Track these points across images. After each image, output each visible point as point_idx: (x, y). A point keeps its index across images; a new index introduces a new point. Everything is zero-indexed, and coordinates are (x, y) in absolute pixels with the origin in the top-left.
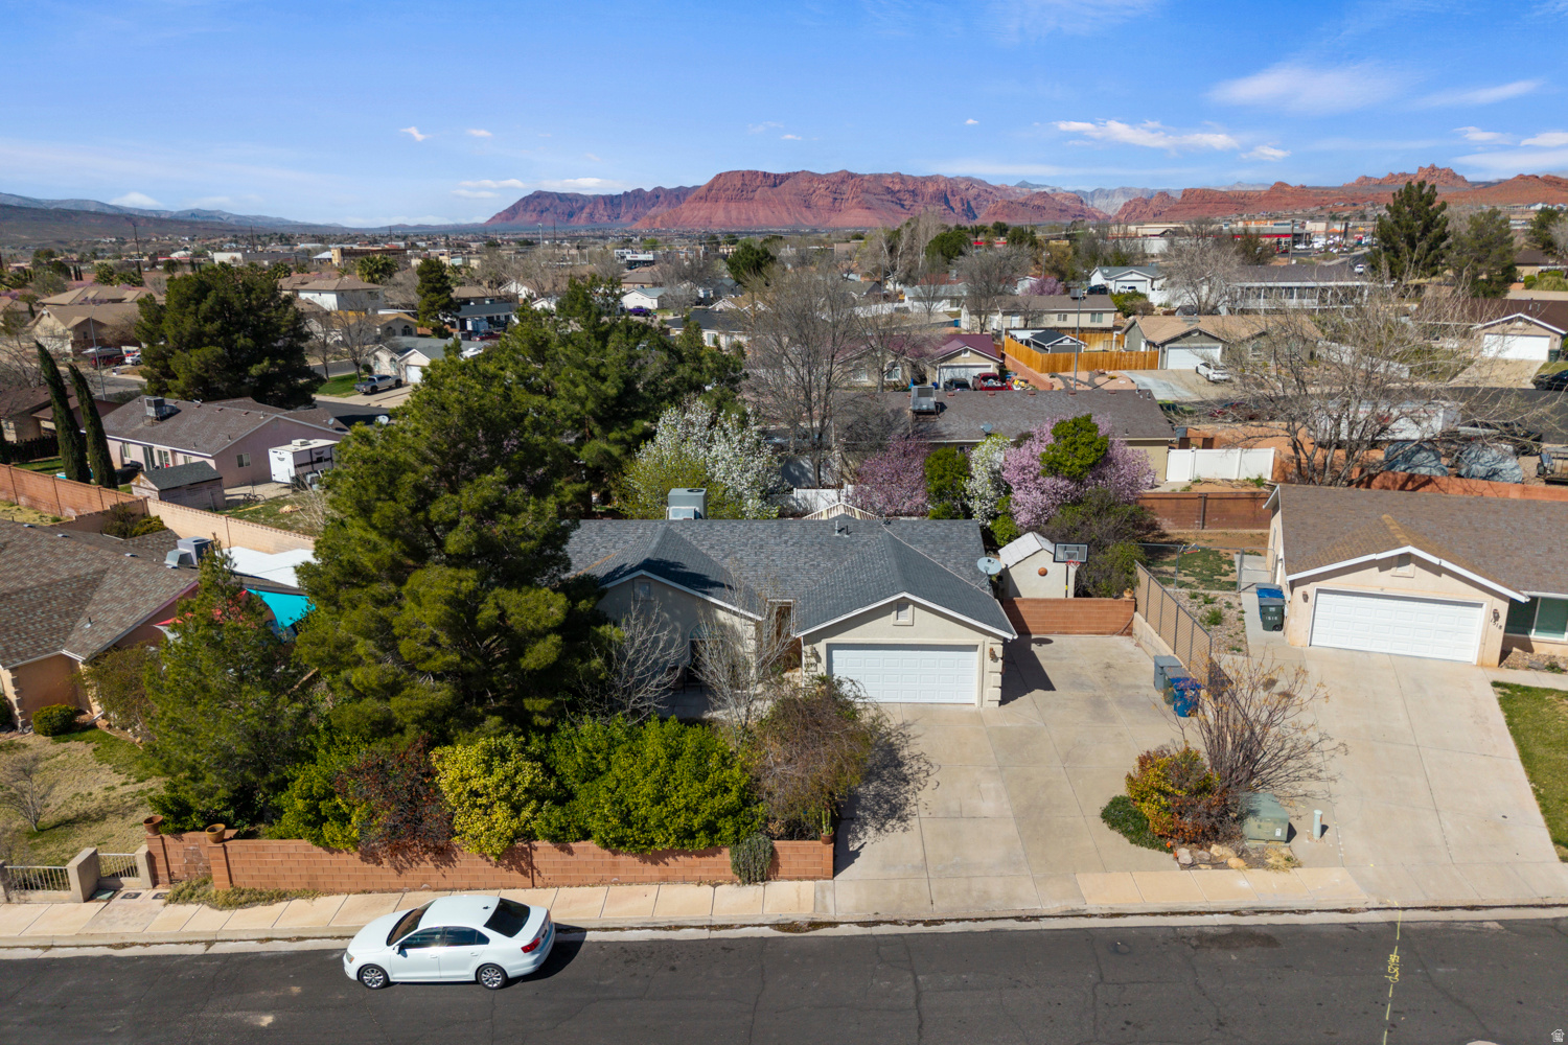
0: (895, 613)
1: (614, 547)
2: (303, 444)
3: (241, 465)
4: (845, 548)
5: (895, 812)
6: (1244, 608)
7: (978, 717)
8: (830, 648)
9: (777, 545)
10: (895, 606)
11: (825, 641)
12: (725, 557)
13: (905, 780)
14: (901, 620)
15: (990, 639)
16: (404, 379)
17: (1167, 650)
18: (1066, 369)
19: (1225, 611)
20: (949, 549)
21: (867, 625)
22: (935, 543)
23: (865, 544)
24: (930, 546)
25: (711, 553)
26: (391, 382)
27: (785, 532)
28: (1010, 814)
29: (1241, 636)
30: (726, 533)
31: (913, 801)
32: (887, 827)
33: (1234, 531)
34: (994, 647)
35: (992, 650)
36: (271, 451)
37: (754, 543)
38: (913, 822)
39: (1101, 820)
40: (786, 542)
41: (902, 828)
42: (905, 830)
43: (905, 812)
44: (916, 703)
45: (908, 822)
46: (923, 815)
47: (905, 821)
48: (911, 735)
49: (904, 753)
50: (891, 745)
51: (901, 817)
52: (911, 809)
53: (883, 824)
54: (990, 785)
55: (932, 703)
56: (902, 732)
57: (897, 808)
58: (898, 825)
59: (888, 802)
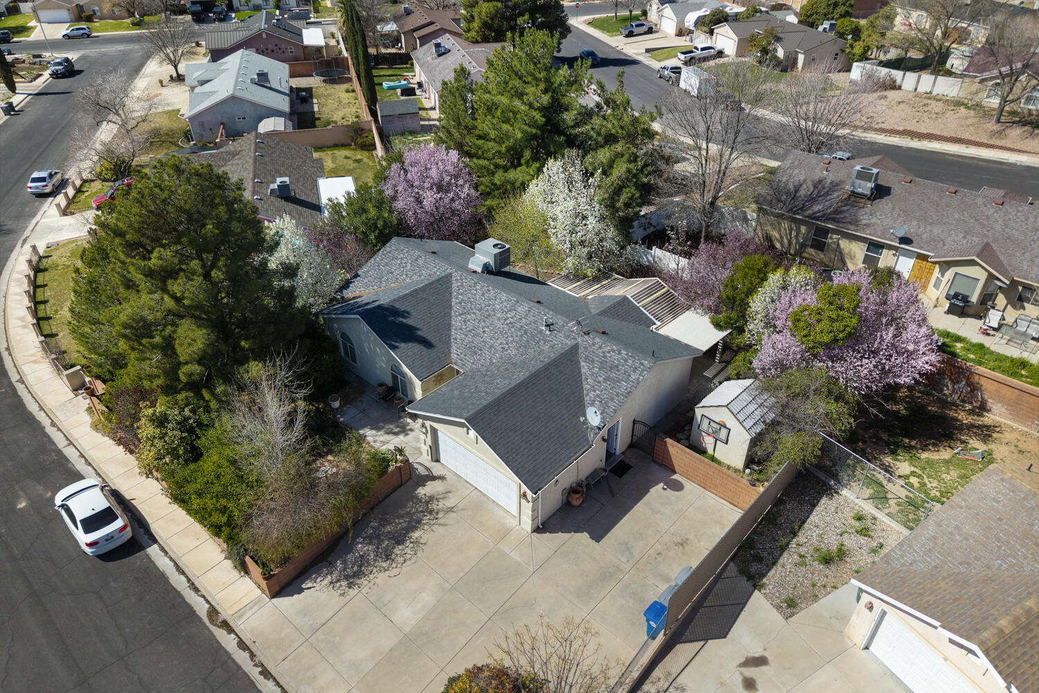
1: (411, 277)
4: (537, 343)
5: (354, 577)
7: (505, 532)
11: (429, 423)
12: (460, 315)
13: (388, 557)
14: (470, 436)
16: (656, 27)
22: (601, 368)
23: (552, 346)
24: (595, 370)
25: (456, 307)
26: (646, 29)
27: (515, 310)
28: (407, 630)
35: (525, 493)
40: (506, 320)
41: (342, 592)
42: (342, 595)
43: (358, 581)
44: (484, 495)
45: (351, 590)
46: (364, 591)
47: (350, 587)
48: (442, 521)
49: (416, 535)
50: (419, 522)
51: (352, 583)
52: (363, 581)
53: (338, 581)
54: (428, 598)
55: (494, 501)
56: (440, 515)
57: (358, 574)
58: (344, 588)
59: (360, 566)
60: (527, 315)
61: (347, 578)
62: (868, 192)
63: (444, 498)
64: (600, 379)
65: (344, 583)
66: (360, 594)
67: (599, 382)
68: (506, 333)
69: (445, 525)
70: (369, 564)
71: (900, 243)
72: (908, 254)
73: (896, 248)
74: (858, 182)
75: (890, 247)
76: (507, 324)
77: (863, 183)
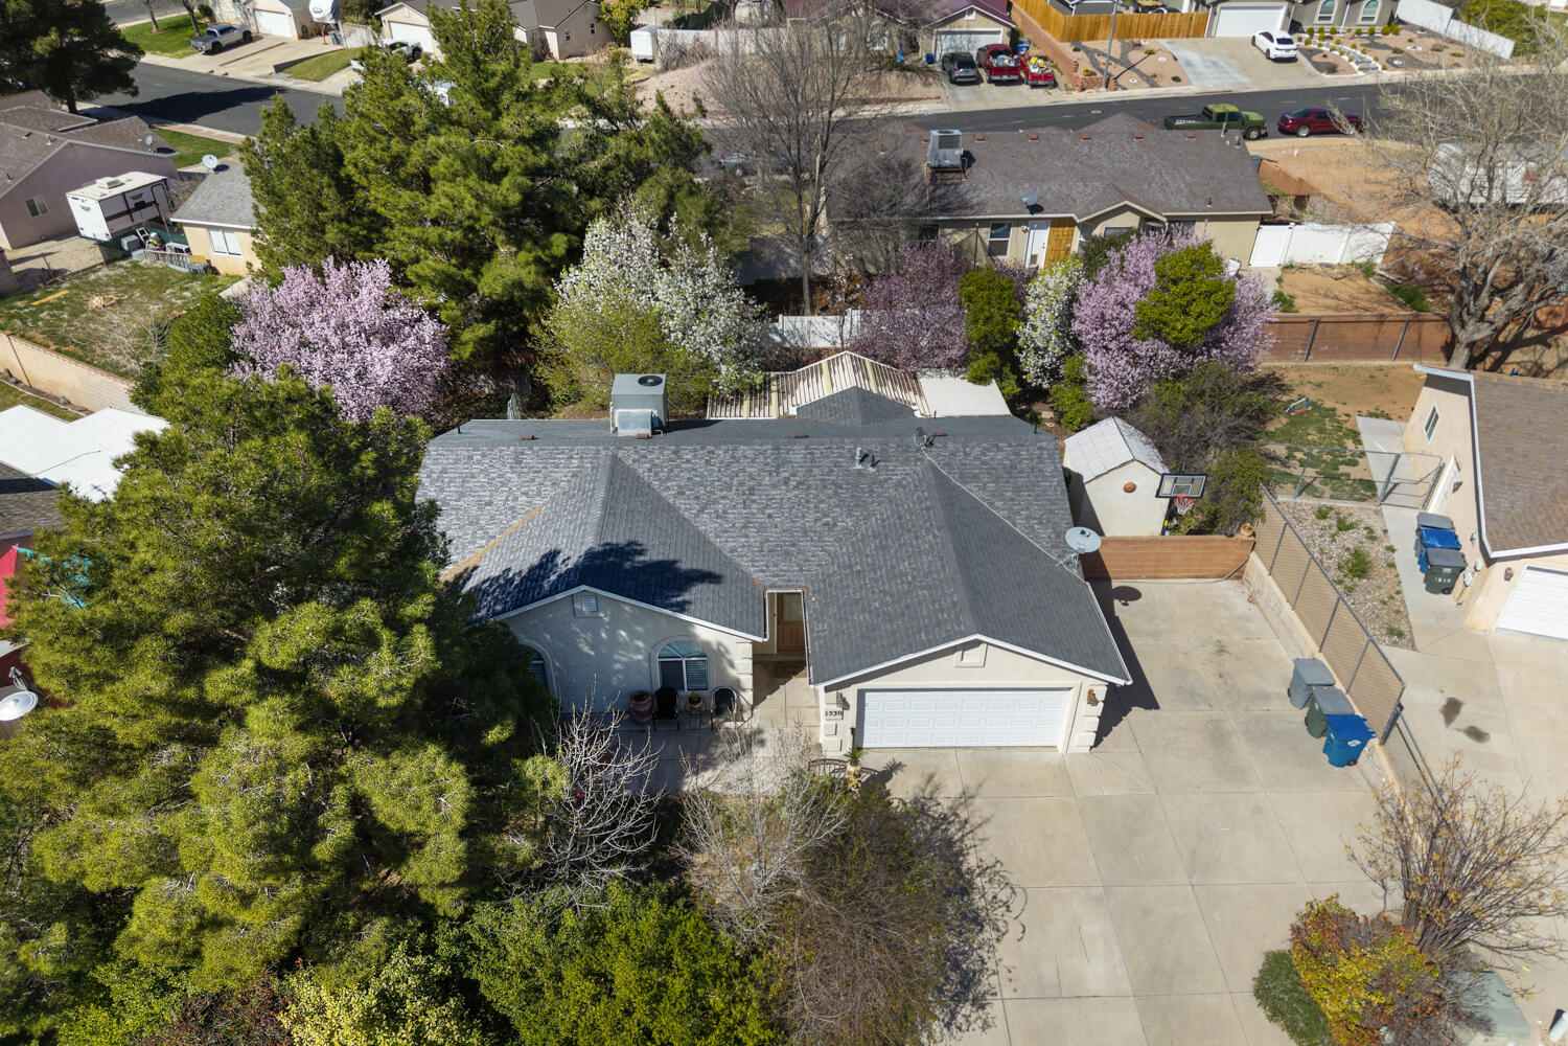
0: (959, 652)
1: (539, 494)
2: (112, 185)
3: (34, 212)
4: (872, 491)
5: (967, 988)
6: (1393, 542)
7: (1062, 773)
8: (861, 694)
9: (774, 487)
10: (960, 647)
11: (856, 687)
12: (701, 511)
13: (978, 922)
14: (967, 662)
15: (1090, 681)
16: (253, 29)
17: (1309, 647)
18: (1092, 37)
19: (1367, 544)
20: (1017, 490)
21: (917, 667)
22: (996, 480)
23: (898, 484)
24: (991, 486)
25: (680, 503)
26: (237, 36)
27: (786, 462)
28: (1126, 987)
29: (1396, 604)
30: (700, 464)
31: (991, 965)
32: (960, 1019)
33: (1346, 363)
34: (1095, 689)
35: (1091, 692)
36: (69, 196)
37: (741, 484)
38: (995, 1009)
39: (1255, 1001)
40: (786, 482)
41: (980, 1023)
42: (985, 1026)
43: (982, 988)
44: (977, 748)
45: (988, 1008)
46: (1007, 993)
47: (983, 1007)
48: (975, 820)
49: (971, 861)
50: (949, 843)
51: (975, 1000)
52: (987, 982)
53: (953, 1015)
54: (1095, 927)
55: (998, 748)
56: (963, 815)
57: (968, 981)
58: (974, 1016)
59: (956, 966)
60: (813, 460)
61: (959, 998)
62: (958, 162)
63: (937, 788)
64: (1009, 494)
65: (966, 1009)
66: (1007, 1003)
67: (1012, 500)
68: (807, 501)
69: (987, 821)
70: (964, 953)
71: (1032, 213)
72: (1041, 224)
73: (1024, 222)
74: (942, 152)
75: (1019, 222)
76: (796, 488)
77: (948, 151)
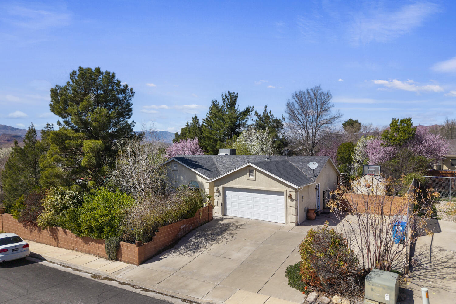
0: (248, 174)
8: (225, 189)
10: (248, 170)
11: (222, 186)
12: (221, 165)
14: (251, 178)
15: (289, 189)
21: (238, 179)
25: (217, 163)
28: (243, 260)
34: (291, 193)
35: (290, 195)
43: (199, 250)
44: (259, 220)
46: (204, 252)
52: (202, 250)
54: (249, 248)
55: (266, 221)
56: (238, 227)
59: (197, 245)
63: (237, 223)
70: (203, 244)
